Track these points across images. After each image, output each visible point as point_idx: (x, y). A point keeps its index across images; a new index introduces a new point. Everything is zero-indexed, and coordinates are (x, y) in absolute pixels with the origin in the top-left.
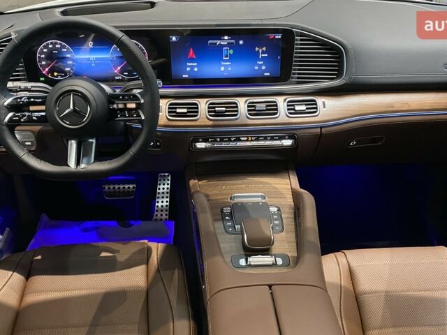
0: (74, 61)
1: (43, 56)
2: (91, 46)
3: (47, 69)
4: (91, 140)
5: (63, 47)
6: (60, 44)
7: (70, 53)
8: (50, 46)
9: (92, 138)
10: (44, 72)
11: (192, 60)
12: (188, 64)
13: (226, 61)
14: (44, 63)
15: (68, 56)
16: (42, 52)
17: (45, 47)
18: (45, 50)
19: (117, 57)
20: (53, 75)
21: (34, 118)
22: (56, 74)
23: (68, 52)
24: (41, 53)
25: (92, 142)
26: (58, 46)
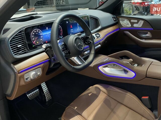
0: (43, 36)
2: (47, 29)
3: (35, 42)
5: (39, 31)
6: (38, 30)
8: (35, 32)
10: (34, 43)
11: (72, 29)
12: (71, 30)
13: (78, 27)
14: (33, 39)
15: (41, 34)
18: (33, 34)
22: (38, 43)
23: (41, 33)
24: (32, 35)
26: (37, 31)
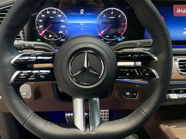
0: (66, 25)
1: (41, 21)
2: (82, 13)
3: (43, 32)
4: (95, 99)
5: (59, 13)
6: (57, 11)
7: (64, 19)
8: (48, 12)
9: (96, 97)
10: (41, 34)
14: (41, 26)
15: (62, 21)
16: (40, 18)
17: (43, 13)
18: (43, 16)
19: (102, 23)
20: (48, 37)
21: (41, 76)
22: (50, 36)
23: (62, 18)
25: (96, 101)
26: (54, 12)
